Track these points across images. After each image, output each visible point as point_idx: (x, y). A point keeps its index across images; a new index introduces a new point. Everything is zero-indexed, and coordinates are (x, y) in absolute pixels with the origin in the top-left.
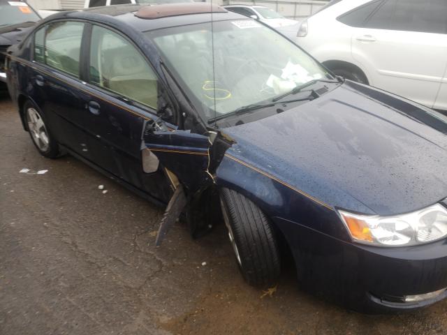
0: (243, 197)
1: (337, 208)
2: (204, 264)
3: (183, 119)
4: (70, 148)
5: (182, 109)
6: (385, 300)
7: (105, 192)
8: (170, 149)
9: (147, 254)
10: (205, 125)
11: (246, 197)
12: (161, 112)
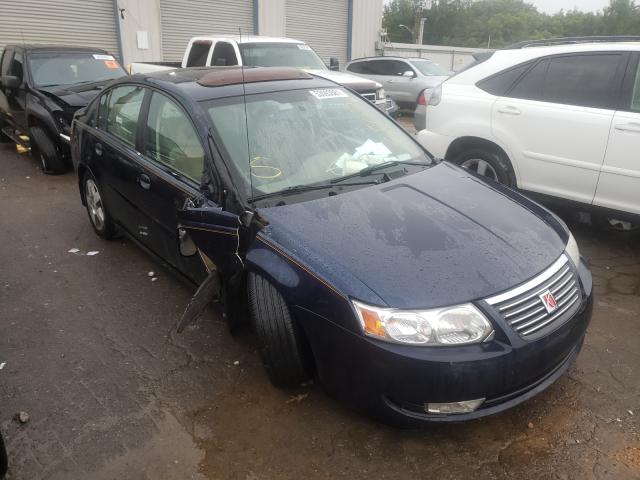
0: (267, 283)
1: (352, 298)
2: (237, 363)
3: (224, 197)
4: (126, 229)
5: (223, 186)
6: (407, 409)
7: (154, 279)
8: (217, 229)
9: (178, 347)
10: (244, 204)
11: (270, 282)
12: (204, 188)
